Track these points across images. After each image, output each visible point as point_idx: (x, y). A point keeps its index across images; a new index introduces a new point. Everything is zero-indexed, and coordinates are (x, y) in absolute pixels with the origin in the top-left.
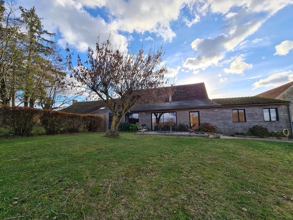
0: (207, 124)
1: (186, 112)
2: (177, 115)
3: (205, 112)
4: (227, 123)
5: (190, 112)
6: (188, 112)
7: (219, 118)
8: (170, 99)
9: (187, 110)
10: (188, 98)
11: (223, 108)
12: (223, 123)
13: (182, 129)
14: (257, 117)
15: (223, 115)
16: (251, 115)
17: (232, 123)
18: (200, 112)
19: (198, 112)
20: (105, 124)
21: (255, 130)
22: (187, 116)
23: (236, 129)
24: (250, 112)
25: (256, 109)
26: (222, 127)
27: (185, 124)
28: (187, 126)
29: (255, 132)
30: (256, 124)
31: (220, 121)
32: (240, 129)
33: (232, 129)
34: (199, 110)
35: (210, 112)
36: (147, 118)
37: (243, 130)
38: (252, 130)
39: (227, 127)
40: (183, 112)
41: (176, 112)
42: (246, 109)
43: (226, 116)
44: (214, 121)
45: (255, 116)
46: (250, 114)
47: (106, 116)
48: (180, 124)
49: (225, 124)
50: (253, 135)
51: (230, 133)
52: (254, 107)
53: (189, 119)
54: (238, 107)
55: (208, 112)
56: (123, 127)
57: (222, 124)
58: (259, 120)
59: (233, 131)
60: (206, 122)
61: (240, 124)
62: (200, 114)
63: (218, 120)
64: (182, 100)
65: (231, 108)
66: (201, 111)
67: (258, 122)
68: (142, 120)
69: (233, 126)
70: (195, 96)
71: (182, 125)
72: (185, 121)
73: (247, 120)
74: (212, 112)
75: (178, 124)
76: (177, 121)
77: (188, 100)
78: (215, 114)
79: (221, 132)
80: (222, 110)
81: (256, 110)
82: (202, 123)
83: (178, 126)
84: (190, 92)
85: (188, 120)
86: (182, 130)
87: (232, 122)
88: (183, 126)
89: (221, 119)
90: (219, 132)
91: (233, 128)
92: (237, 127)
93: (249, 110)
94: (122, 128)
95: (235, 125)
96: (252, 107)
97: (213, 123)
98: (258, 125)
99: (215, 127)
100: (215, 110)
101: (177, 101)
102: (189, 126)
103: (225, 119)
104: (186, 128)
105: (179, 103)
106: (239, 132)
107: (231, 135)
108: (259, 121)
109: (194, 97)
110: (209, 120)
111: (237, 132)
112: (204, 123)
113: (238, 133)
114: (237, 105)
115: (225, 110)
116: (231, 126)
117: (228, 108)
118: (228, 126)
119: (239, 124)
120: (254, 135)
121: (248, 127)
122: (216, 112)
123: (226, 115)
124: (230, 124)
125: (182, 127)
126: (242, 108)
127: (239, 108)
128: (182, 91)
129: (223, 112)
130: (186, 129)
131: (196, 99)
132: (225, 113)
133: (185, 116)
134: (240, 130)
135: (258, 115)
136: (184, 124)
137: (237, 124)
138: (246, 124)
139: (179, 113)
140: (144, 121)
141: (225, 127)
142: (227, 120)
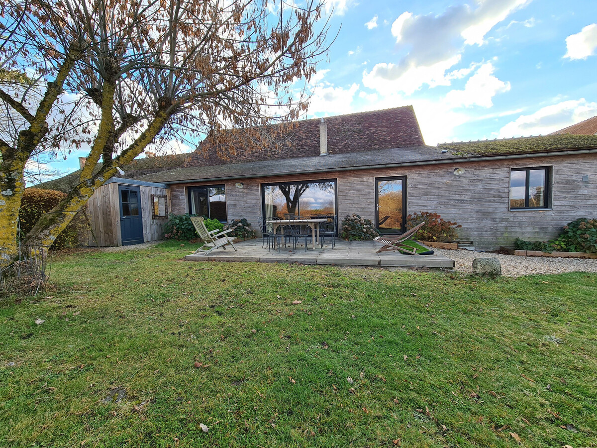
0: (431, 215)
1: (365, 179)
2: (339, 188)
3: (426, 180)
4: (491, 211)
5: (378, 180)
6: (372, 180)
7: (468, 197)
8: (324, 149)
9: (369, 172)
10: (370, 145)
11: (483, 164)
12: (478, 212)
13: (353, 233)
14: (586, 192)
15: (480, 187)
16: (570, 186)
17: (504, 213)
18: (409, 177)
19: (404, 179)
20: (109, 221)
21: (579, 232)
22: (369, 193)
23: (518, 229)
24: (565, 177)
25: (587, 166)
26: (472, 226)
27: (363, 218)
28: (368, 222)
29: (579, 240)
30: (580, 213)
31: (469, 207)
32: (529, 229)
33: (503, 230)
34: (405, 173)
35: (440, 178)
36: (249, 202)
37: (538, 232)
38: (570, 234)
39: (487, 223)
40: (358, 179)
41: (335, 180)
42: (555, 167)
43: (489, 190)
44: (449, 206)
45: (580, 188)
46: (567, 182)
47: (108, 194)
48: (348, 216)
49: (484, 214)
50: (572, 247)
51: (497, 243)
52: (581, 160)
53: (373, 200)
54: (532, 161)
55: (432, 179)
56: (175, 228)
57: (474, 216)
58: (590, 202)
59: (506, 235)
60: (425, 210)
61: (530, 214)
62: (409, 186)
63: (462, 202)
64: (354, 150)
65: (506, 163)
66: (413, 177)
67: (587, 206)
68: (235, 206)
69: (506, 219)
70: (388, 138)
71: (351, 220)
72: (363, 209)
73: (555, 203)
74: (447, 179)
75: (341, 218)
76: (339, 207)
77: (371, 150)
78: (455, 183)
79: (467, 239)
80: (477, 172)
81: (587, 170)
82: (415, 214)
83: (340, 223)
84: (377, 131)
85: (370, 204)
86: (351, 236)
87: (505, 210)
88: (356, 223)
89: (471, 201)
90: (462, 239)
91: (506, 228)
92: (520, 225)
93: (563, 171)
94: (175, 231)
95: (514, 217)
96: (574, 160)
97: (448, 214)
98: (586, 217)
99: (454, 226)
100: (456, 173)
101: (342, 153)
102: (374, 222)
103: (484, 200)
104: (365, 230)
105: (346, 157)
106: (525, 238)
107: (497, 247)
108: (591, 206)
109: (386, 141)
110: (435, 202)
111: (517, 239)
112: (420, 214)
113: (523, 243)
114: (530, 153)
115: (486, 172)
116: (503, 220)
117: (497, 163)
118: (494, 220)
119: (527, 214)
120: (576, 249)
121: (553, 223)
122: (459, 177)
123: (488, 187)
124: (499, 215)
125: (353, 228)
126: (543, 163)
127: (532, 164)
128: (357, 127)
129: (480, 178)
130: (363, 231)
131: (393, 147)
132: (487, 180)
133: (363, 193)
134: (527, 235)
135: (591, 186)
136: (359, 217)
137: (522, 214)
138: (549, 214)
139: (342, 181)
140: (240, 210)
141: (482, 224)
142: (490, 201)
